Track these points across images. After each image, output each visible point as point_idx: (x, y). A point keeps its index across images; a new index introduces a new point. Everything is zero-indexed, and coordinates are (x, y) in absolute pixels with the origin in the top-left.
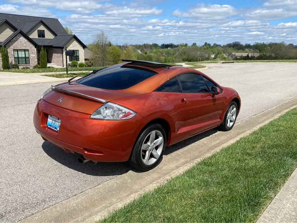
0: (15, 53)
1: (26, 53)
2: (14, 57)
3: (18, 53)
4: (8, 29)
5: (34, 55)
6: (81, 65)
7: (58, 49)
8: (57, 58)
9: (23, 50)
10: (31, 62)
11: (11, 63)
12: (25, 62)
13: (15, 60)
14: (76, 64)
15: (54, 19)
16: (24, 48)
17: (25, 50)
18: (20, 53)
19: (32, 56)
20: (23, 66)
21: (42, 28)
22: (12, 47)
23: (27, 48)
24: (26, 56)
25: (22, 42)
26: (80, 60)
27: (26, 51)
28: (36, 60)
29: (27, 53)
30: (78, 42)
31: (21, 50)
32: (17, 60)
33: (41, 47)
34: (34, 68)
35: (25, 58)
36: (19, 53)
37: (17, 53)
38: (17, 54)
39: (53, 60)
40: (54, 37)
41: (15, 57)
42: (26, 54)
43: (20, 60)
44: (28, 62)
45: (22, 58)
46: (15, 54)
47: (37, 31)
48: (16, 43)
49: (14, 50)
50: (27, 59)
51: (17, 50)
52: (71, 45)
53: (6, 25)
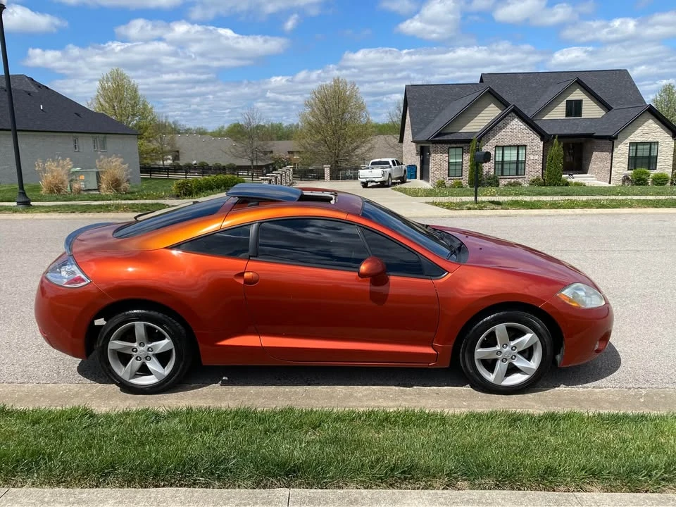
0: (497, 152)
1: (520, 152)
2: (495, 161)
3: (503, 154)
4: (492, 105)
5: (536, 157)
6: (660, 181)
7: (603, 141)
8: (600, 162)
9: (514, 146)
10: (527, 171)
11: (487, 172)
12: (514, 172)
13: (497, 167)
14: (643, 176)
15: (618, 72)
16: (517, 143)
17: (518, 147)
18: (509, 152)
19: (532, 158)
20: (509, 180)
21: (577, 95)
22: (493, 142)
23: (523, 142)
24: (520, 159)
25: (516, 130)
26: (658, 167)
27: (520, 148)
28: (540, 167)
29: (522, 152)
30: (658, 122)
31: (510, 146)
32: (500, 166)
33: (554, 138)
34: (531, 185)
35: (518, 162)
36: (506, 152)
37: (501, 152)
38: (501, 155)
39: (592, 166)
40: (603, 113)
41: (497, 160)
42: (520, 155)
43: (506, 166)
44: (523, 171)
45: (510, 162)
46: (497, 155)
47: (564, 102)
48: (502, 133)
49: (496, 146)
50: (520, 165)
51: (503, 147)
52: (639, 131)
53: (489, 98)
